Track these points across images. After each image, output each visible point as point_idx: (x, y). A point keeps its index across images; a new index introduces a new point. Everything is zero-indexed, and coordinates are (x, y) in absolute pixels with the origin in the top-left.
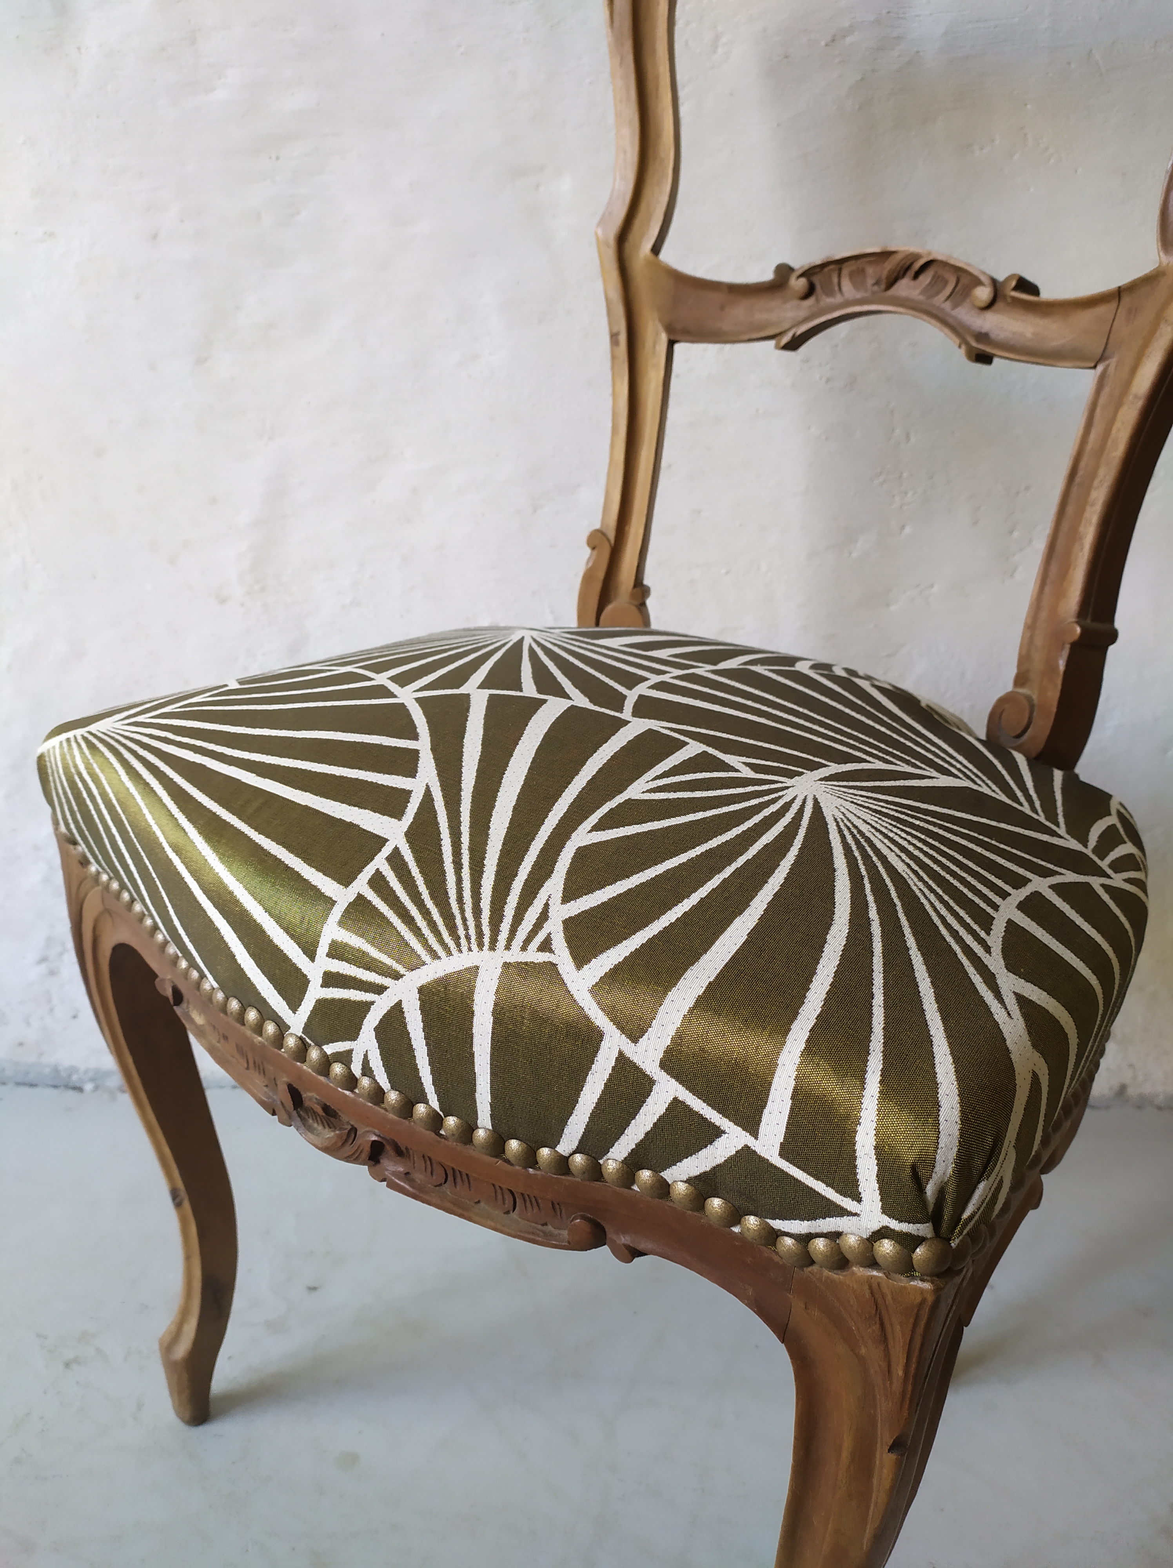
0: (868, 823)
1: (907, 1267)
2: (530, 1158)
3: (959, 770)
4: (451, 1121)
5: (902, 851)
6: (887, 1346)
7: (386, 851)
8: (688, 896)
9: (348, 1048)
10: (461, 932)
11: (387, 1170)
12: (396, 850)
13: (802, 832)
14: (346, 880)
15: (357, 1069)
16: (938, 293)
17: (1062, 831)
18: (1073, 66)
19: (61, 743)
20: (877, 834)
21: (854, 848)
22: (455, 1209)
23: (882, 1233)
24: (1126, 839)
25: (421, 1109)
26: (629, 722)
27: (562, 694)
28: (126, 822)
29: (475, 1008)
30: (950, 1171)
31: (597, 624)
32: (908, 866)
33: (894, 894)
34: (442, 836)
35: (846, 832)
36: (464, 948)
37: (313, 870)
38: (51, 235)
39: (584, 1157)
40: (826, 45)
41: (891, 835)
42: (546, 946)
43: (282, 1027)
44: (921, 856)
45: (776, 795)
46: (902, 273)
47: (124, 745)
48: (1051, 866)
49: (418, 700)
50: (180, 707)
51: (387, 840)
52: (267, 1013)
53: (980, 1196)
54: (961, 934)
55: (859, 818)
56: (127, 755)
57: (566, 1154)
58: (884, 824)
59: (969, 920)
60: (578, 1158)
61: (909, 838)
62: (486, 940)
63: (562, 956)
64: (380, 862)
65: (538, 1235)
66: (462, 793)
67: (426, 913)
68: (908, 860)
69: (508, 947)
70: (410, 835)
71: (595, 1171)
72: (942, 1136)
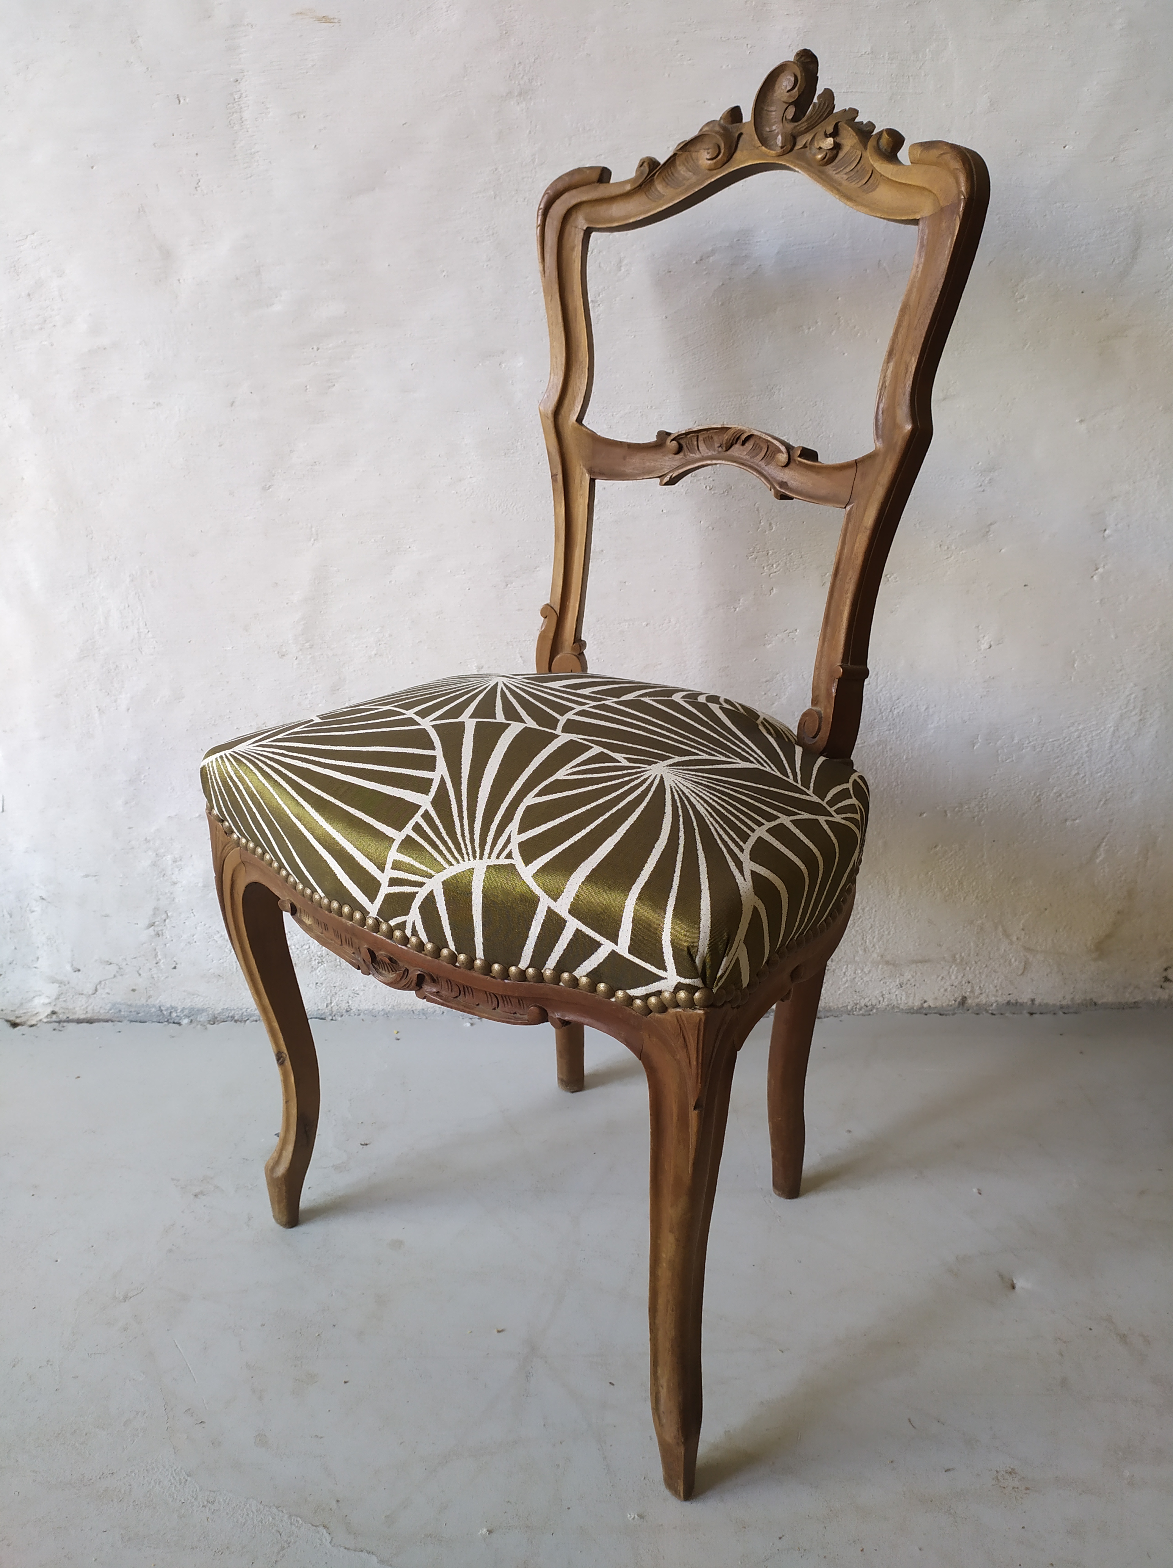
0: (689, 789)
1: (691, 1004)
2: (505, 974)
3: (755, 758)
4: (462, 957)
5: (705, 803)
6: (687, 1050)
7: (421, 812)
8: (585, 828)
9: (404, 920)
10: (464, 851)
11: (426, 991)
12: (426, 811)
13: (650, 794)
14: (400, 828)
15: (408, 932)
16: (757, 454)
17: (810, 792)
18: (868, 271)
19: (216, 758)
20: (693, 794)
21: (678, 801)
22: (465, 1009)
23: (679, 987)
24: (853, 796)
25: (445, 952)
26: (560, 736)
27: (521, 720)
28: (263, 804)
29: (473, 890)
30: (706, 950)
31: (550, 670)
32: (707, 810)
33: (695, 824)
34: (452, 803)
35: (675, 794)
36: (466, 859)
37: (380, 824)
38: (159, 404)
39: (533, 969)
40: (696, 263)
41: (701, 794)
42: (509, 856)
43: (365, 912)
44: (716, 805)
45: (640, 775)
46: (735, 441)
47: (258, 759)
48: (796, 810)
49: (433, 726)
50: (287, 735)
51: (421, 806)
52: (356, 905)
53: (725, 965)
54: (728, 843)
55: (684, 786)
56: (261, 764)
57: (524, 969)
58: (699, 789)
59: (735, 836)
60: (531, 970)
61: (711, 796)
62: (478, 855)
63: (517, 860)
64: (418, 818)
65: (511, 1019)
66: (462, 779)
67: (445, 843)
68: (707, 807)
69: (489, 857)
70: (434, 803)
71: (540, 977)
72: (701, 933)
